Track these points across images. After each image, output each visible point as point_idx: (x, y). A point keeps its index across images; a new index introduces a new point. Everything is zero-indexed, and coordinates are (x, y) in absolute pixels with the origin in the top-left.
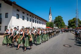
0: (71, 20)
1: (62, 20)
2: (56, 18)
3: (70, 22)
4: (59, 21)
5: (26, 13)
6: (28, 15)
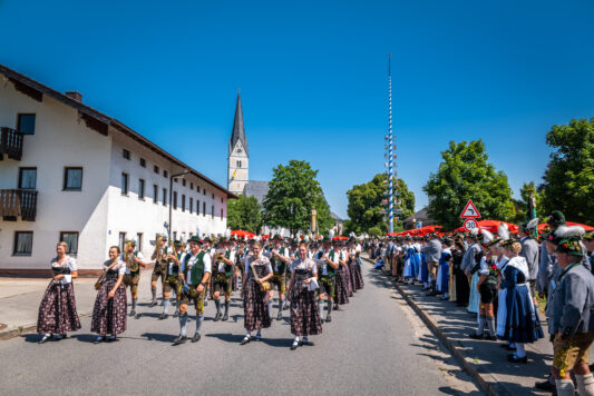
5: (150, 166)
6: (156, 170)
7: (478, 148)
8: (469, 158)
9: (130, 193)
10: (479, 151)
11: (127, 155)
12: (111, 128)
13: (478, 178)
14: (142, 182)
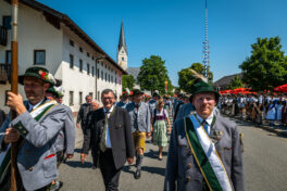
0: (186, 70)
1: (163, 69)
2: (145, 62)
3: (185, 77)
4: (155, 72)
5: (85, 52)
6: (88, 55)
7: (277, 41)
8: (270, 47)
9: (75, 67)
10: (277, 43)
11: (72, 43)
12: (62, 24)
13: (276, 59)
14: (81, 61)
